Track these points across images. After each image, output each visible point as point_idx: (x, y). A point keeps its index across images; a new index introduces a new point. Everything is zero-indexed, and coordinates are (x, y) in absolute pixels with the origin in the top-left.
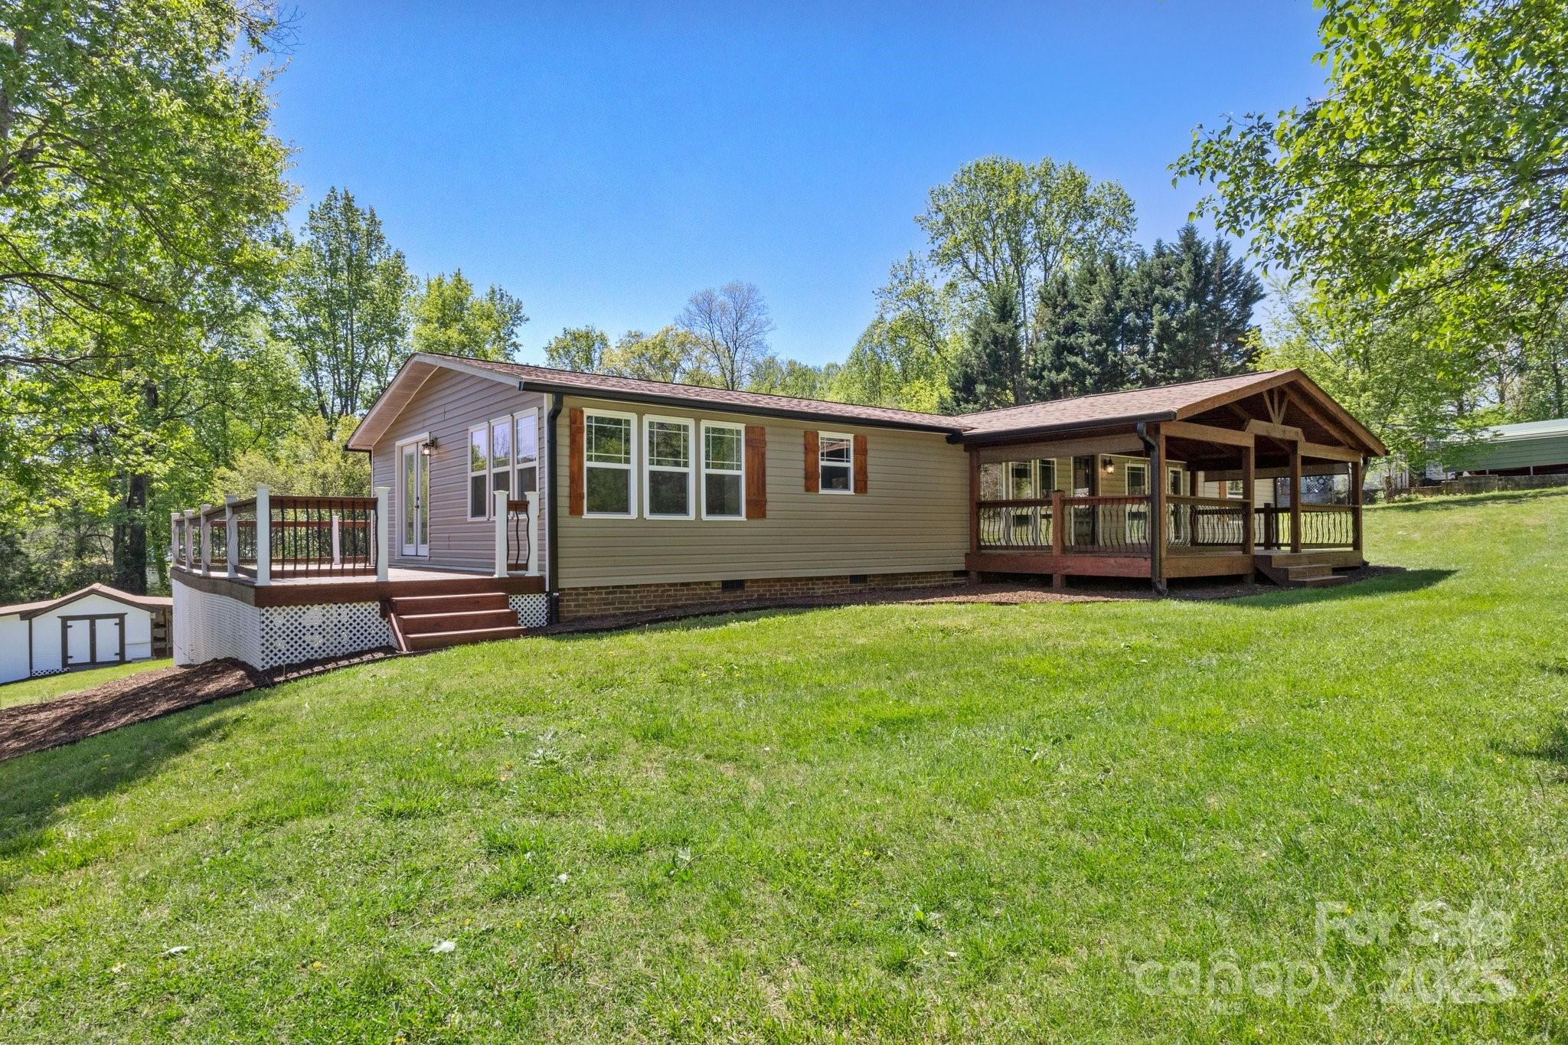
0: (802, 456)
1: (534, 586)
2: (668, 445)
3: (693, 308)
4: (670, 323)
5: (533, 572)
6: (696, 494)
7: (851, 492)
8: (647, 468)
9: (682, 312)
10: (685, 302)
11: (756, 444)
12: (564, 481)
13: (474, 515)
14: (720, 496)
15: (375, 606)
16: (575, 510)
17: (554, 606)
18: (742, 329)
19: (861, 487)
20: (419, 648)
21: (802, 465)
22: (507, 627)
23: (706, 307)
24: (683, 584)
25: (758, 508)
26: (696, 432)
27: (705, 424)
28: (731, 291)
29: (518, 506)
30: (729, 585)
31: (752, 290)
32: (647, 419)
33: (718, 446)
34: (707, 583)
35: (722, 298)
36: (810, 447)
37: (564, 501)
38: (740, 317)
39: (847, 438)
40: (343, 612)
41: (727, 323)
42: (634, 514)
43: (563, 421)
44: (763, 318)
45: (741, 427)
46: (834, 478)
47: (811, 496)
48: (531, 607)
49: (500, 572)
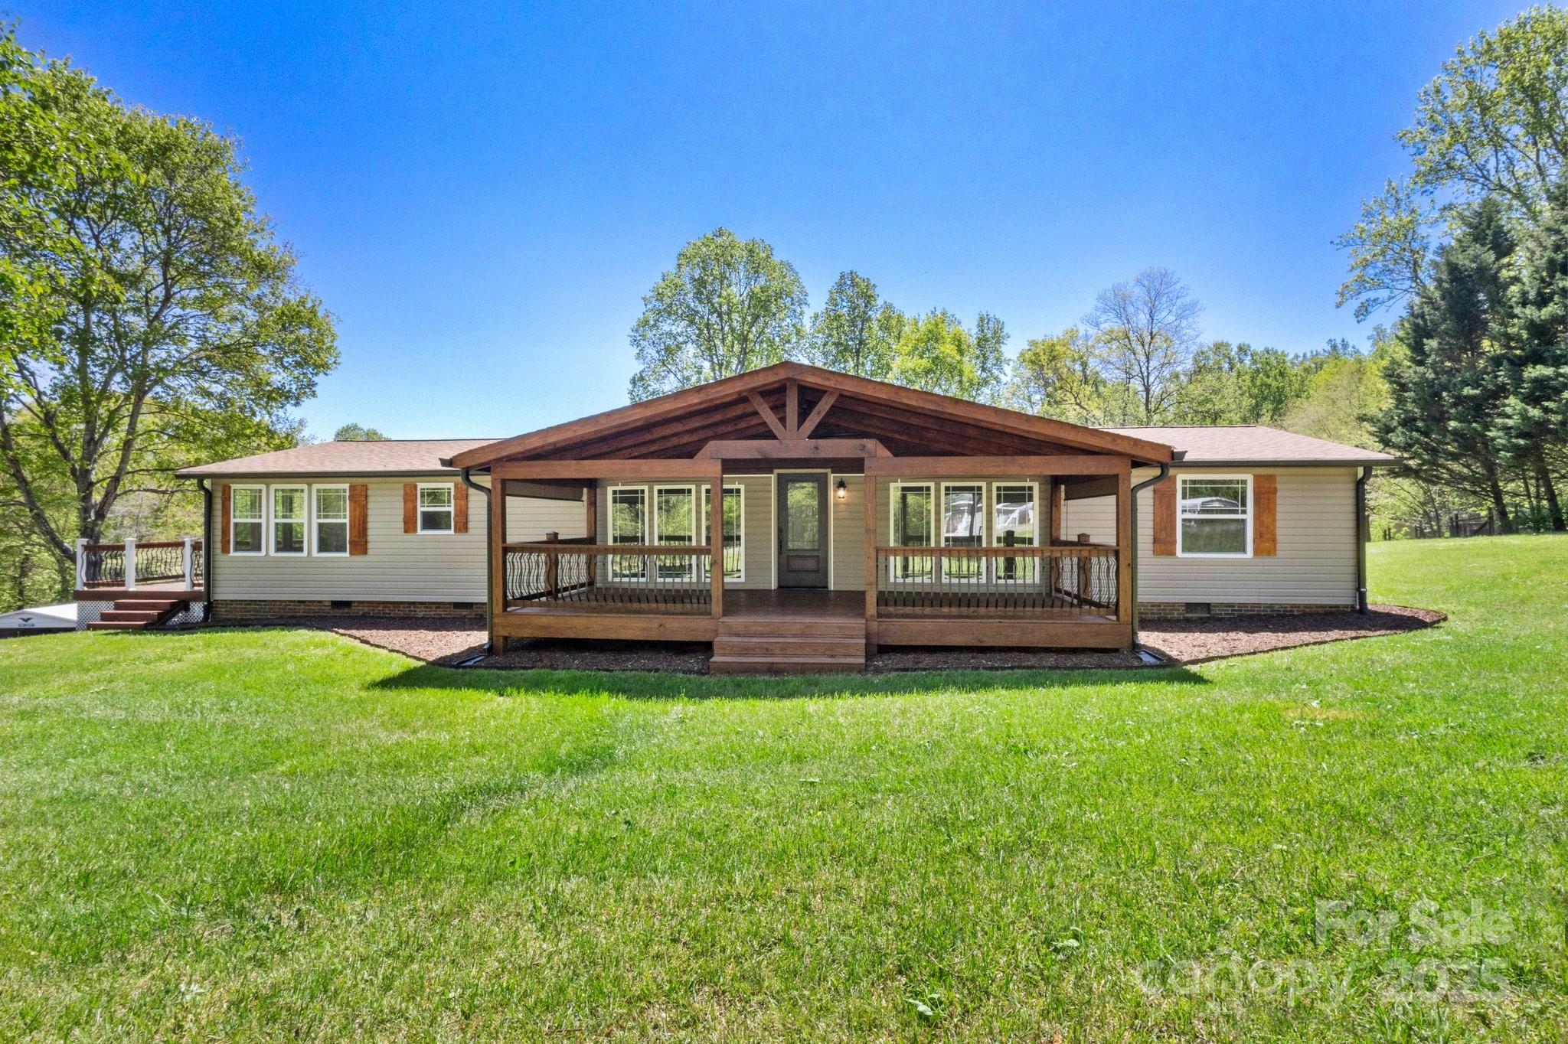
0: (402, 504)
2: (285, 504)
6: (310, 539)
7: (452, 532)
8: (274, 521)
11: (359, 498)
12: (217, 532)
14: (329, 539)
16: (225, 550)
17: (208, 609)
19: (462, 527)
21: (402, 512)
24: (299, 602)
25: (361, 547)
26: (308, 494)
27: (316, 488)
30: (336, 604)
32: (273, 487)
33: (330, 502)
34: (319, 602)
36: (409, 498)
37: (216, 545)
39: (445, 488)
42: (265, 553)
43: (217, 494)
45: (346, 488)
46: (434, 521)
47: (409, 537)
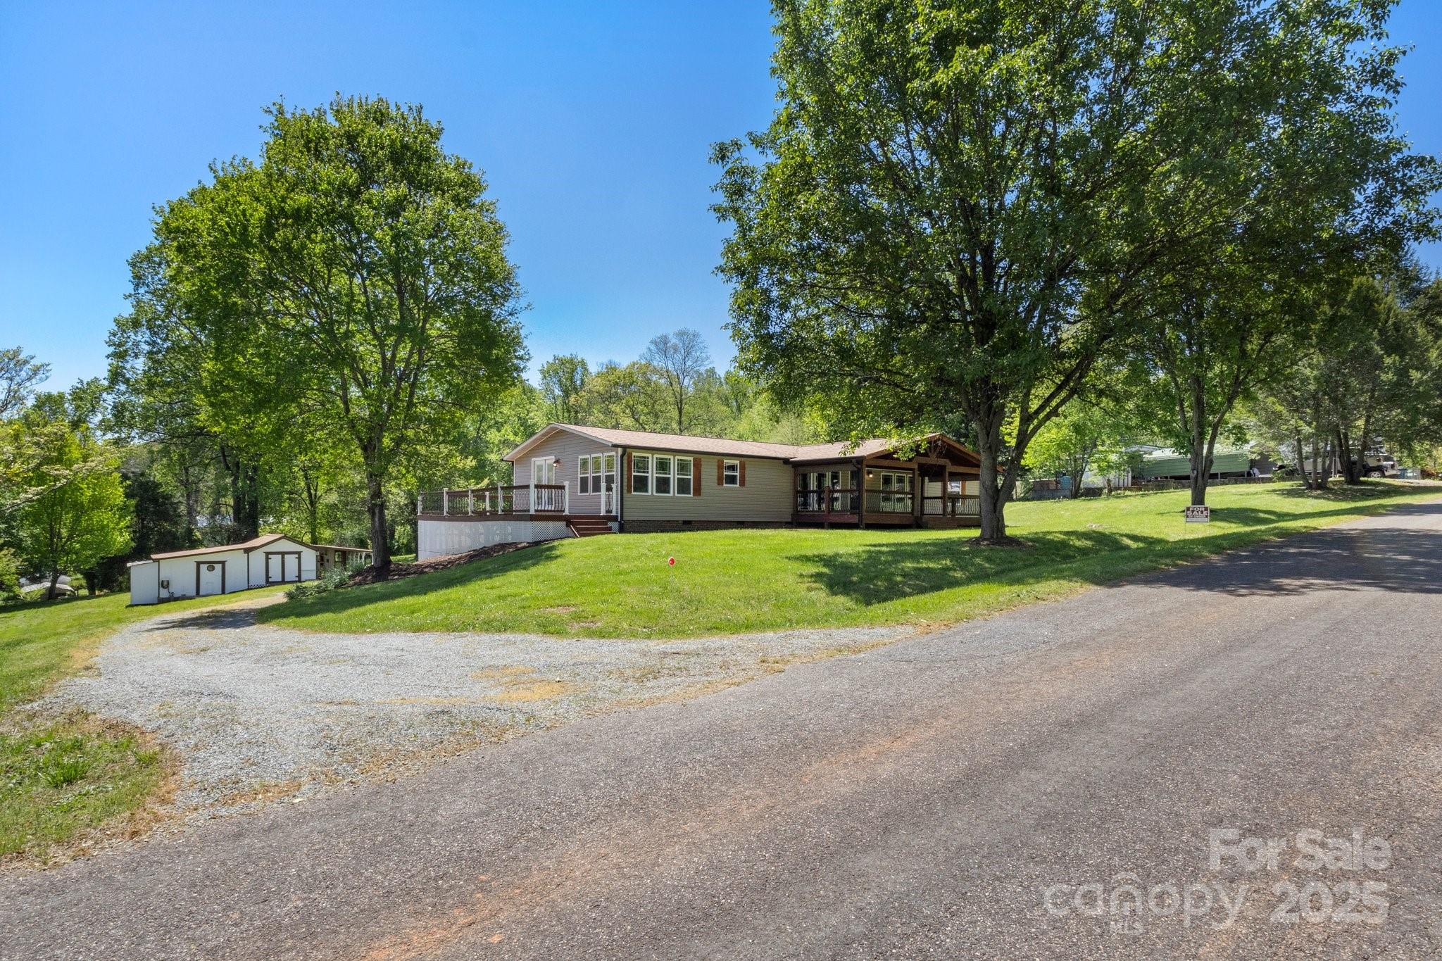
0: (717, 470)
1: (614, 519)
2: (663, 466)
3: (653, 347)
4: (636, 359)
5: (614, 513)
6: (673, 486)
7: (738, 486)
8: (655, 475)
9: (645, 351)
10: (648, 344)
11: (698, 465)
12: (625, 480)
13: (582, 492)
14: (683, 486)
15: (565, 523)
16: (629, 491)
17: (622, 523)
18: (689, 363)
19: (742, 483)
20: (582, 535)
21: (717, 474)
22: (608, 530)
23: (662, 345)
24: (668, 521)
25: (698, 491)
26: (674, 461)
27: (677, 458)
28: (681, 334)
29: (609, 489)
30: (685, 522)
31: (695, 335)
32: (655, 456)
33: (683, 467)
34: (677, 521)
35: (674, 340)
36: (720, 466)
37: (625, 488)
38: (688, 354)
39: (737, 462)
40: (551, 524)
41: (678, 357)
42: (650, 493)
43: (625, 458)
44: (704, 355)
45: (692, 459)
46: (732, 480)
47: (720, 487)
48: (614, 525)
49: (603, 513)
